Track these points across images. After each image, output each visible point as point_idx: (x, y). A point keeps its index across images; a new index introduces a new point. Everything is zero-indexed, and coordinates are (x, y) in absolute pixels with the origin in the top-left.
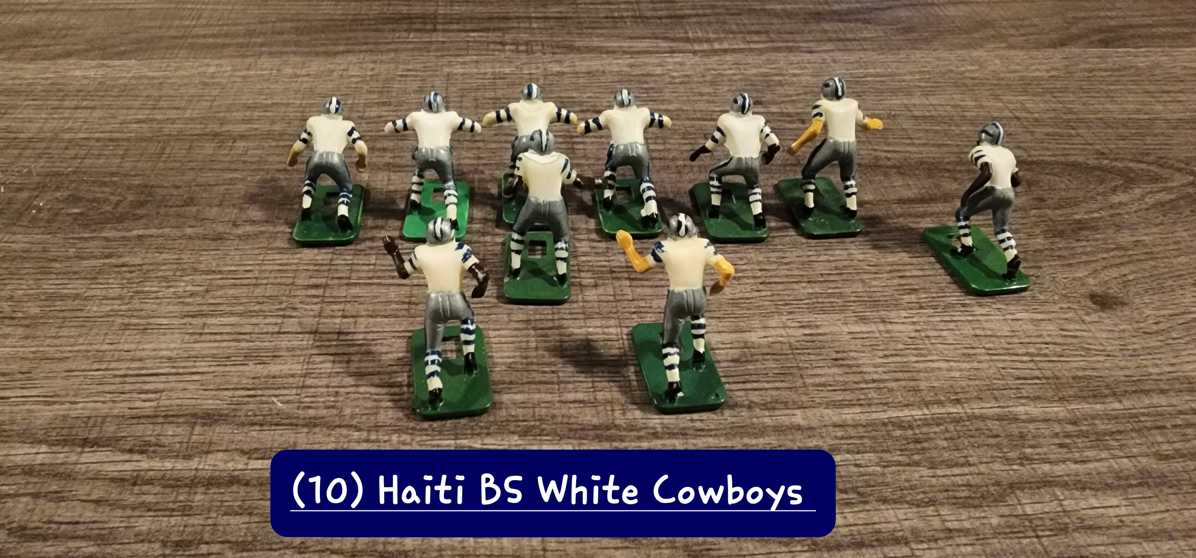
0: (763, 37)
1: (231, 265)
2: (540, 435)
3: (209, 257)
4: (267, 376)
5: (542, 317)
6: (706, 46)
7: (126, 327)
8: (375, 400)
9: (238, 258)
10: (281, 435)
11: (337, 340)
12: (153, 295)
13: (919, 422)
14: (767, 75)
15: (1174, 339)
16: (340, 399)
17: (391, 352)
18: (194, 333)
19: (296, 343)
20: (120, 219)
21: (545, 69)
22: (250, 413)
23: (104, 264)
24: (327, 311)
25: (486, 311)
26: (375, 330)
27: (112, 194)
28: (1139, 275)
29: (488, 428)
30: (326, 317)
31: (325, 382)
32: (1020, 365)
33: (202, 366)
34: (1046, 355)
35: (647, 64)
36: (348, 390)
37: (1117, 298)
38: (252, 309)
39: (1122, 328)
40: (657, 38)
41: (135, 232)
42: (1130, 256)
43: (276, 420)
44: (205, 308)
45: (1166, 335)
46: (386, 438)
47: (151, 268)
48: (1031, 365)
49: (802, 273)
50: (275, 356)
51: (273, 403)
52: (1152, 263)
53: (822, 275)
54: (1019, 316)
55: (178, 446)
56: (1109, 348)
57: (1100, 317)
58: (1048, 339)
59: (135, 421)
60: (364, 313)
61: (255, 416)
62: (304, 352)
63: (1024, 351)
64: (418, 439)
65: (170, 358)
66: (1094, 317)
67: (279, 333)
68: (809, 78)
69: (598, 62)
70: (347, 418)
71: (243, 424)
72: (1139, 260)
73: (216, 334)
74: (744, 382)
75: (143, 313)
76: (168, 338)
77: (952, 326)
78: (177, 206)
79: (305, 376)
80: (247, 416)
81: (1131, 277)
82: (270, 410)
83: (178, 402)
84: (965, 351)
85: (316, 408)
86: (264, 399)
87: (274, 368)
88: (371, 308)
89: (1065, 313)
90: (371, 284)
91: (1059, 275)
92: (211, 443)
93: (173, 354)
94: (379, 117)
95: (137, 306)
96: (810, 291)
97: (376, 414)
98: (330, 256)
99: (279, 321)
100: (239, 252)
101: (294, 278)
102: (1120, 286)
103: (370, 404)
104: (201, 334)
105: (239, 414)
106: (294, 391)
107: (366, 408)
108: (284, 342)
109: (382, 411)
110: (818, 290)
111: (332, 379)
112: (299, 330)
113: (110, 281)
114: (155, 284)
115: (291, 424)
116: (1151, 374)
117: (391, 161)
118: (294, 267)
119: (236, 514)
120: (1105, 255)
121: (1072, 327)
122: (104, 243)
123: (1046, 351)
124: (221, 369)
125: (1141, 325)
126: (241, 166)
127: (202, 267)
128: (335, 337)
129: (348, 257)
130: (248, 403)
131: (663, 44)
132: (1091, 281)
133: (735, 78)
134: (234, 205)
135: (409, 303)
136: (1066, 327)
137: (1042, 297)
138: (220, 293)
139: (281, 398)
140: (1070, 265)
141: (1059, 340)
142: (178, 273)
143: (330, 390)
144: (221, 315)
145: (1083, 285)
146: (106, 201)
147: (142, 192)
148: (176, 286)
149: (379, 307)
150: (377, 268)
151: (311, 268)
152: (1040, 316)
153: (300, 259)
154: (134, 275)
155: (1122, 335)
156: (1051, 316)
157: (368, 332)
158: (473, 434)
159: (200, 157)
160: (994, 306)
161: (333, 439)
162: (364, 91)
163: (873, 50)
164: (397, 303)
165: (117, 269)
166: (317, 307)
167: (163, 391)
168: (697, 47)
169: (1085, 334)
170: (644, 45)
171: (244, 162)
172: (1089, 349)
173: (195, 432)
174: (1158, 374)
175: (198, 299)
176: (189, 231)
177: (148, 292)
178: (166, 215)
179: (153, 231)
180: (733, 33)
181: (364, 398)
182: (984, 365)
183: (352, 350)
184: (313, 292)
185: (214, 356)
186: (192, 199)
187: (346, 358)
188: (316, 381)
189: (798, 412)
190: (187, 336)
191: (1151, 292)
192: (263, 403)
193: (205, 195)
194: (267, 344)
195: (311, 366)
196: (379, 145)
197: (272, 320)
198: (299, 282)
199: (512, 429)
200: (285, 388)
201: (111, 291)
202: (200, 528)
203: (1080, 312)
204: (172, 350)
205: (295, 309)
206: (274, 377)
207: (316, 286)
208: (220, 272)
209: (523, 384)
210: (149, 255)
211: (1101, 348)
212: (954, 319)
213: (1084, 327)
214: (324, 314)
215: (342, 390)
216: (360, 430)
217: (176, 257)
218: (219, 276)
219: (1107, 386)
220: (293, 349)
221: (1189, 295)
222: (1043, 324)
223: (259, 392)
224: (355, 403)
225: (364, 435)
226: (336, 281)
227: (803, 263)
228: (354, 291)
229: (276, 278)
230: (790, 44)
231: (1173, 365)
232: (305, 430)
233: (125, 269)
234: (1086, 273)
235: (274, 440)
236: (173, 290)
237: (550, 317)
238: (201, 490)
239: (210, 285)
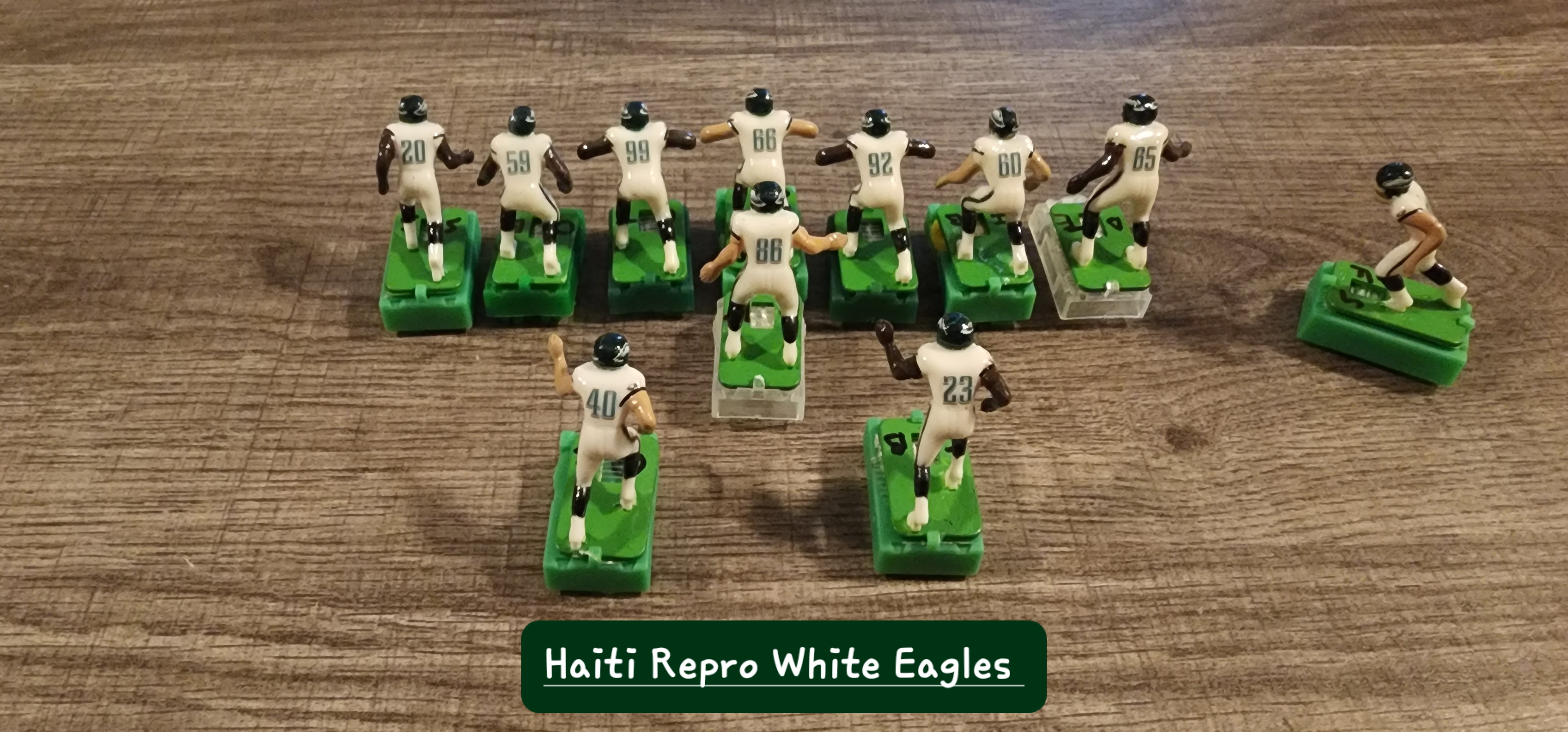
0: (872, 27)
1: (158, 376)
2: (476, 610)
3: (133, 364)
4: (182, 528)
5: (508, 452)
6: (794, 42)
7: (29, 459)
8: (299, 562)
9: (166, 364)
10: (189, 605)
11: (268, 481)
12: (64, 416)
13: (911, 602)
14: (860, 89)
15: (1248, 493)
16: (260, 559)
17: (326, 498)
18: (105, 470)
19: (219, 484)
20: (34, 307)
21: (581, 80)
22: (158, 576)
23: (11, 373)
24: (261, 443)
25: (445, 444)
26: (312, 467)
27: (29, 271)
28: (1240, 402)
29: (419, 600)
30: (258, 450)
31: (245, 536)
32: (1051, 526)
33: (111, 514)
34: (1087, 513)
35: (712, 71)
36: (271, 548)
37: (1199, 435)
38: (176, 436)
39: (1191, 477)
40: (735, 28)
41: (50, 327)
42: (1237, 373)
43: (184, 586)
44: (122, 435)
45: (1242, 488)
46: (304, 611)
47: (65, 377)
48: (1064, 527)
49: (829, 394)
50: (193, 502)
51: (185, 563)
52: (1261, 384)
53: (852, 397)
54: (1072, 458)
55: (74, 617)
56: (1165, 505)
57: (1170, 461)
58: (1098, 492)
59: (30, 584)
60: (303, 444)
61: (164, 579)
62: (227, 497)
63: (1063, 507)
64: (339, 613)
65: (75, 502)
66: (1163, 461)
67: (202, 470)
68: (915, 94)
69: (649, 69)
70: (265, 584)
71: (149, 591)
72: (1245, 380)
73: (130, 470)
74: (723, 545)
75: (49, 441)
76: (75, 475)
77: (988, 471)
78: (104, 289)
79: (224, 528)
80: (154, 579)
81: (1227, 405)
82: (181, 572)
83: (80, 560)
84: (993, 506)
85: (231, 571)
86: (175, 557)
87: (191, 518)
88: (310, 436)
89: (1129, 455)
90: (316, 404)
91: (1140, 401)
92: (110, 614)
93: (79, 497)
94: (362, 155)
95: (45, 432)
96: (832, 420)
97: (297, 580)
98: (274, 363)
99: (204, 453)
100: (169, 357)
101: (228, 394)
102: (1209, 418)
103: (292, 567)
104: (113, 470)
105: (145, 576)
106: (209, 549)
107: (288, 572)
108: (207, 483)
109: (305, 576)
110: (842, 418)
111: (255, 533)
112: (226, 467)
113: (17, 396)
114: (69, 400)
115: (199, 591)
116: (1203, 541)
117: (366, 223)
118: (229, 379)
119: (129, 702)
120: (1206, 373)
121: (1132, 475)
122: (13, 342)
123: (1090, 508)
124: (132, 517)
125: (1216, 473)
126: (185, 230)
127: (124, 377)
128: (265, 476)
129: (295, 366)
130: (157, 563)
131: (740, 38)
132: (1176, 410)
133: (819, 94)
134: (169, 289)
135: (357, 431)
136: (1123, 475)
137: (1108, 432)
138: (140, 415)
139: (195, 557)
140: (1159, 386)
141: (1110, 493)
142: (95, 387)
143: (252, 547)
144: (138, 446)
145: (1165, 415)
146: (20, 281)
147: (63, 269)
148: (91, 405)
149: (321, 436)
150: (327, 381)
151: (250, 380)
152: (1096, 459)
153: (239, 368)
154: (45, 387)
155: (1189, 487)
156: (1110, 459)
157: (303, 471)
158: (401, 608)
159: (137, 218)
160: (1047, 444)
161: (245, 611)
162: (348, 114)
163: (1012, 47)
164: (343, 431)
165: (25, 379)
166: (249, 436)
167: (63, 546)
168: (782, 44)
169: (1144, 484)
170: (715, 39)
171: (190, 225)
172: (1141, 506)
173: (96, 599)
174: (1212, 542)
175: (115, 423)
176: (113, 325)
177: (59, 412)
178: (89, 303)
179: (72, 326)
180: (834, 19)
181: (288, 559)
182: (1010, 526)
183: (283, 494)
184: (248, 414)
185: (126, 500)
186: (122, 279)
187: (273, 505)
188: (235, 535)
189: (776, 585)
190: (98, 474)
191: (1245, 426)
192: (173, 563)
193: (138, 273)
194: (186, 485)
195: (233, 516)
196: (354, 200)
197: (194, 453)
198: (235, 400)
199: (446, 601)
200: (200, 544)
201: (16, 410)
202: (88, 719)
203: (1149, 454)
204: (79, 491)
205: (224, 437)
206: (189, 529)
207: (252, 406)
208: (144, 385)
209: (469, 543)
210: (63, 360)
211: (1156, 504)
212: (994, 461)
213: (1147, 475)
214: (258, 445)
215: (264, 548)
216: (275, 599)
217: (95, 362)
218: (142, 391)
219: (1146, 557)
220: (216, 492)
221: (1290, 432)
222: (1098, 470)
223: (171, 549)
224: (275, 565)
225: (280, 606)
226: (276, 400)
227: (834, 380)
228: (297, 413)
229: (207, 394)
230: (905, 38)
231: (1235, 529)
232: (216, 599)
233: (35, 379)
234: (1174, 398)
235: (180, 611)
236: (87, 409)
237: (517, 453)
238: (95, 671)
239: (130, 404)
